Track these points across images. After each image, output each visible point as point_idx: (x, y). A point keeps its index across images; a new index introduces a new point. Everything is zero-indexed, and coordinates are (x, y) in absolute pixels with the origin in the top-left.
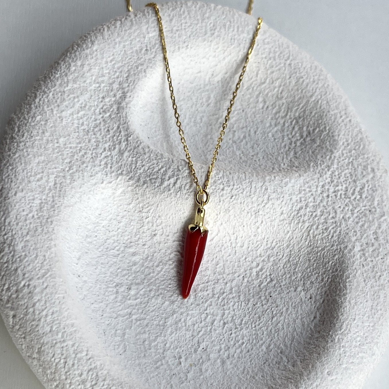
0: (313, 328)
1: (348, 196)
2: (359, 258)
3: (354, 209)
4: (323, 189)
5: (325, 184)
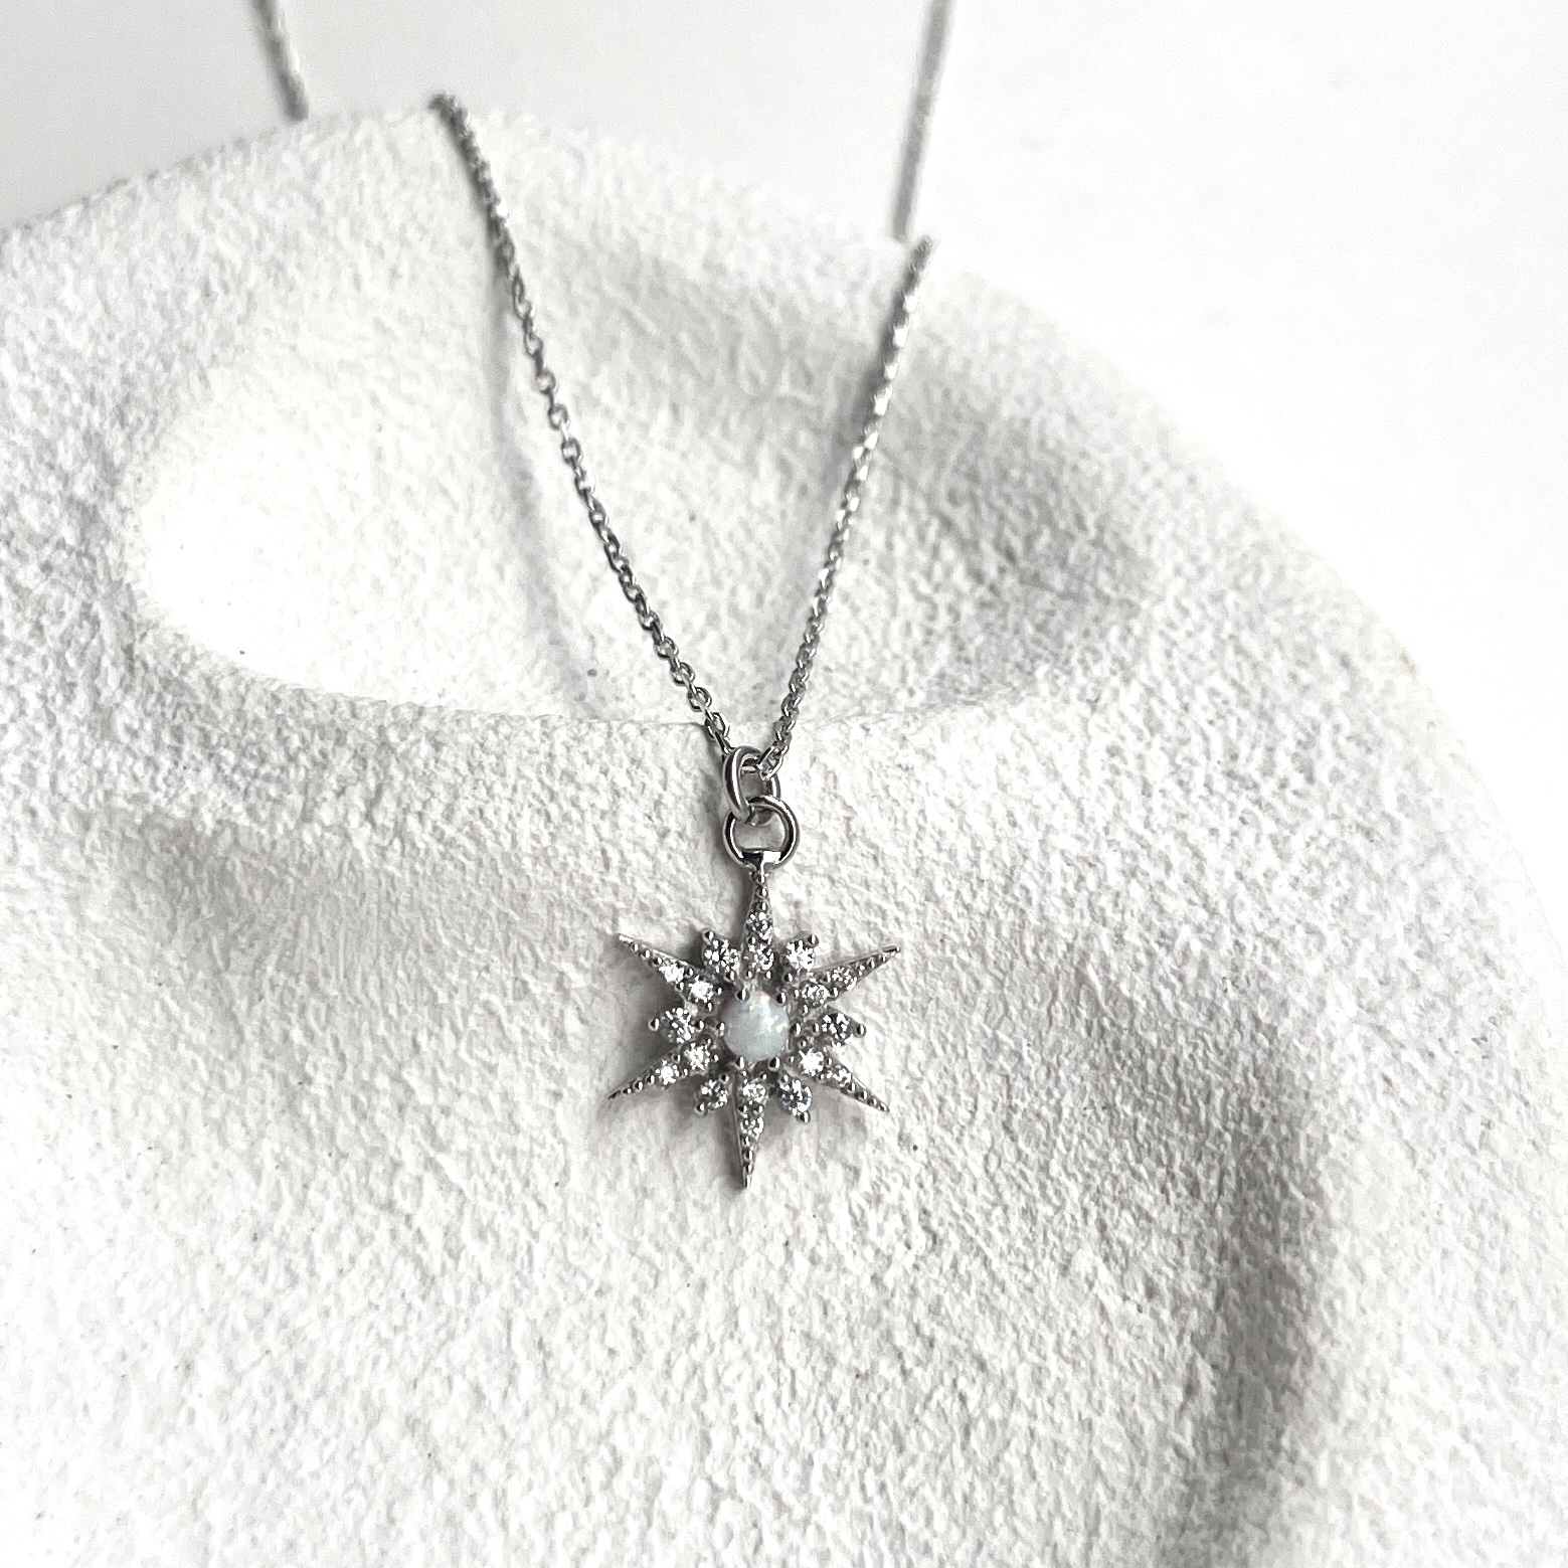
0: (1187, 1443)
1: (1242, 780)
2: (1358, 1051)
3: (1287, 833)
4: (1116, 761)
5: (1119, 743)
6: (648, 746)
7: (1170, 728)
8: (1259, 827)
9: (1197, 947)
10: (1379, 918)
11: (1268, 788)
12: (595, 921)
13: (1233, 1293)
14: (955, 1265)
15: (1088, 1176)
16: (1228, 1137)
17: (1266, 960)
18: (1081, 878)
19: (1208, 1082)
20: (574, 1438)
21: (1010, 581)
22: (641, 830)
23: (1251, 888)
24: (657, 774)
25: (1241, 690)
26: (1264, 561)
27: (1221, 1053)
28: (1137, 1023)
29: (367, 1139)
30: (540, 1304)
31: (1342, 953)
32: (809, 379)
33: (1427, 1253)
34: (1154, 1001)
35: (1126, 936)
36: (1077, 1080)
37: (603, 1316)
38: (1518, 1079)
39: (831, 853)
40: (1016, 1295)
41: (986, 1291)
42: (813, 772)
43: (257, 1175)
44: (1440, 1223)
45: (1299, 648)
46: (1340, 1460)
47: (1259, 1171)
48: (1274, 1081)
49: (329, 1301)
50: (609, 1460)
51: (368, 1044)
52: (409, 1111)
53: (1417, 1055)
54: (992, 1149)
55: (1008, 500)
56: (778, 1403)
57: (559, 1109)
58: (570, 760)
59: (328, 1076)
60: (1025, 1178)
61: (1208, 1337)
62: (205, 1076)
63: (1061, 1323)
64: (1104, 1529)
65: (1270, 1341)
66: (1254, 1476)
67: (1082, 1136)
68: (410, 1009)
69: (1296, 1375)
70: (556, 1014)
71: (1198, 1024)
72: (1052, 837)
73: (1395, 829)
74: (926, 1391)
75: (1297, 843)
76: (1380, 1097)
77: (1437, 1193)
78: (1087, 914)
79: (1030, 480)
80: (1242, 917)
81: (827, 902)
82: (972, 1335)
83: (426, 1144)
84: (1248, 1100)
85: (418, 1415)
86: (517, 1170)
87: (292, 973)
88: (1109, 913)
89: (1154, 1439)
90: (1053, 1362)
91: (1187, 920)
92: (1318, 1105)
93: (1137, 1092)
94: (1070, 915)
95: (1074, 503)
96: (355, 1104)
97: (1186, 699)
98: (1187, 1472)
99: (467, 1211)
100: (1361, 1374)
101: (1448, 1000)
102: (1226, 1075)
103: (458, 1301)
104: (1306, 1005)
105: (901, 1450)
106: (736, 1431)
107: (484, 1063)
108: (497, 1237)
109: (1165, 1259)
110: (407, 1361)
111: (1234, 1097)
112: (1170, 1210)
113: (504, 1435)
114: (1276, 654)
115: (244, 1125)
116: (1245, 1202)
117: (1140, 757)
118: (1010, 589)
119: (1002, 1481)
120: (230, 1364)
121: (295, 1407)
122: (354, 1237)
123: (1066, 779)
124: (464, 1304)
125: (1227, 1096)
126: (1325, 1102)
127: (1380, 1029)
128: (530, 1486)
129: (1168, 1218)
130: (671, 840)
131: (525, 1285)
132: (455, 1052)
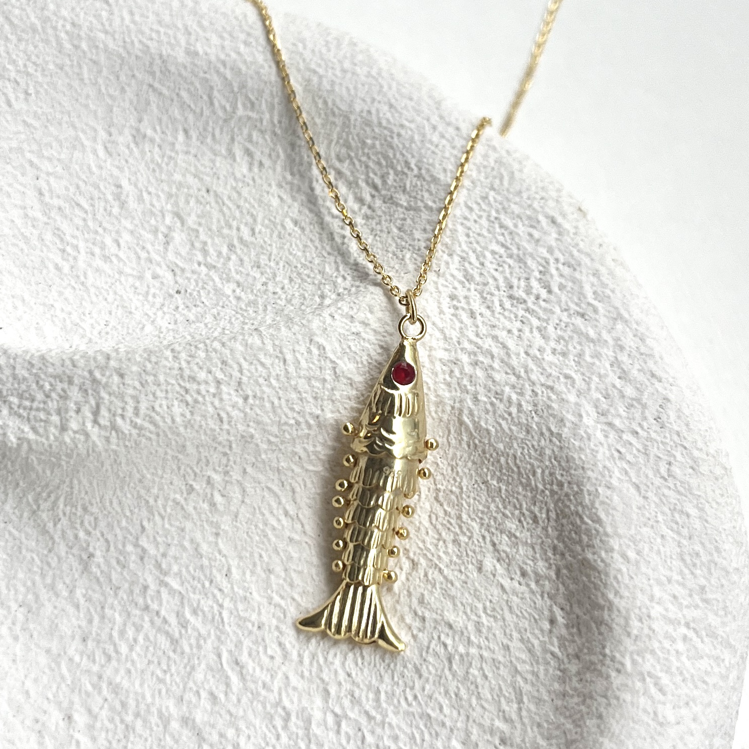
0: (556, 650)
1: (518, 299)
2: (602, 439)
3: (545, 324)
4: (455, 302)
5: (456, 293)
6: (228, 352)
7: (478, 278)
8: (531, 324)
9: (514, 397)
10: (598, 363)
11: (531, 300)
12: (220, 448)
13: (565, 571)
14: (426, 575)
15: (481, 519)
16: (547, 492)
17: (549, 398)
18: (452, 371)
19: (532, 465)
20: (265, 707)
21: (378, 203)
22: (235, 399)
23: (534, 359)
24: (235, 366)
25: (507, 248)
26: (502, 170)
27: (536, 450)
28: (492, 440)
29: (128, 578)
30: (231, 641)
31: (584, 386)
32: (253, 104)
33: (655, 539)
34: (499, 428)
35: (479, 398)
36: (467, 471)
37: (263, 640)
38: (679, 436)
39: (329, 387)
40: (459, 586)
41: (444, 586)
42: (312, 348)
43: (77, 607)
44: (657, 522)
45: (529, 218)
46: (635, 657)
47: (567, 510)
48: (565, 462)
49: (129, 665)
50: (283, 714)
51: (118, 531)
52: (146, 559)
53: (630, 435)
54: (431, 511)
55: (369, 158)
56: (357, 665)
57: (220, 541)
58: (191, 370)
59: (102, 551)
60: (451, 524)
61: (556, 594)
62: (39, 563)
63: (484, 597)
64: (525, 699)
65: (589, 598)
66: (595, 670)
67: (475, 499)
68: (136, 510)
69: (606, 617)
70: (209, 496)
71: (522, 436)
72: (433, 353)
73: (596, 311)
74: (426, 644)
75: (551, 329)
76: (618, 462)
77: (653, 505)
78: (458, 389)
79: (377, 143)
80: (533, 377)
81: (332, 412)
82: (442, 611)
83: (158, 573)
84: (554, 473)
85: (187, 715)
86: (205, 576)
87: (72, 506)
88: (469, 387)
89: (540, 649)
90: (484, 619)
91: (507, 384)
92: (589, 473)
93: (498, 473)
94: (450, 391)
95: (403, 155)
96: (118, 562)
97: (481, 259)
98: (560, 665)
99: (186, 601)
100: (637, 611)
101: (638, 400)
102: (542, 461)
103: (191, 649)
104: (573, 419)
105: (420, 676)
106: (340, 684)
107: (178, 527)
108: (203, 612)
109: (527, 557)
110: (174, 688)
111: (547, 472)
112: (525, 531)
113: (231, 715)
114: (520, 224)
115: (64, 583)
116: (563, 525)
117: (466, 297)
118: (380, 208)
119: (472, 683)
120: (90, 711)
121: (127, 726)
122: (133, 628)
123: (434, 319)
124: (195, 650)
125: (543, 472)
126: (593, 471)
127: (610, 424)
128: (249, 737)
129: (524, 535)
130: (251, 401)
131: (222, 632)
132: (163, 526)
